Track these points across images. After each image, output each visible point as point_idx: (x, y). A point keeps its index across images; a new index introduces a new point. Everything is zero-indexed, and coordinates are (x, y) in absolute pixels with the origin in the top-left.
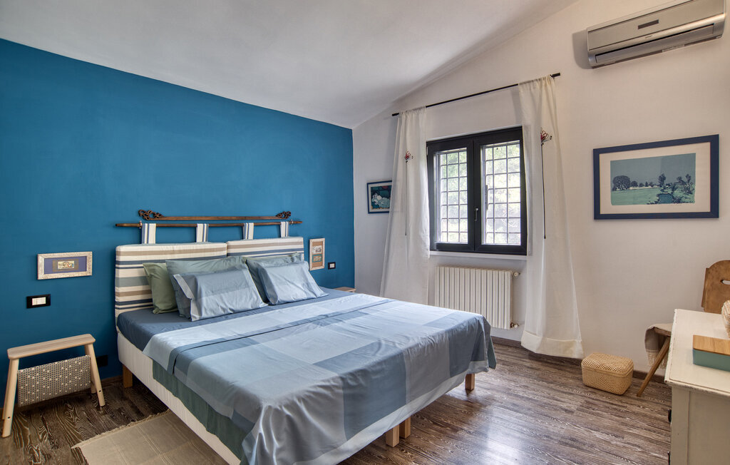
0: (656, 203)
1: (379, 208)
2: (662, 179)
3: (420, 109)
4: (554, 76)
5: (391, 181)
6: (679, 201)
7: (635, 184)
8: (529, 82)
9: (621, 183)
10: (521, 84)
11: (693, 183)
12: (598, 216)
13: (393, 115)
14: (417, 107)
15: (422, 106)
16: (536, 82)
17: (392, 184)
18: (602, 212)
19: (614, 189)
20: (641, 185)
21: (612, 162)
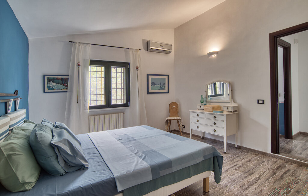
0: (159, 89)
1: (54, 89)
2: (160, 84)
3: (87, 44)
4: (140, 50)
5: (68, 76)
6: (163, 89)
7: (156, 85)
8: (133, 49)
9: (153, 84)
10: (130, 49)
11: (165, 85)
12: (148, 93)
13: (70, 42)
14: (86, 43)
15: (89, 43)
16: (135, 50)
17: (69, 77)
18: (149, 92)
19: (152, 86)
20: (157, 85)
21: (151, 78)
